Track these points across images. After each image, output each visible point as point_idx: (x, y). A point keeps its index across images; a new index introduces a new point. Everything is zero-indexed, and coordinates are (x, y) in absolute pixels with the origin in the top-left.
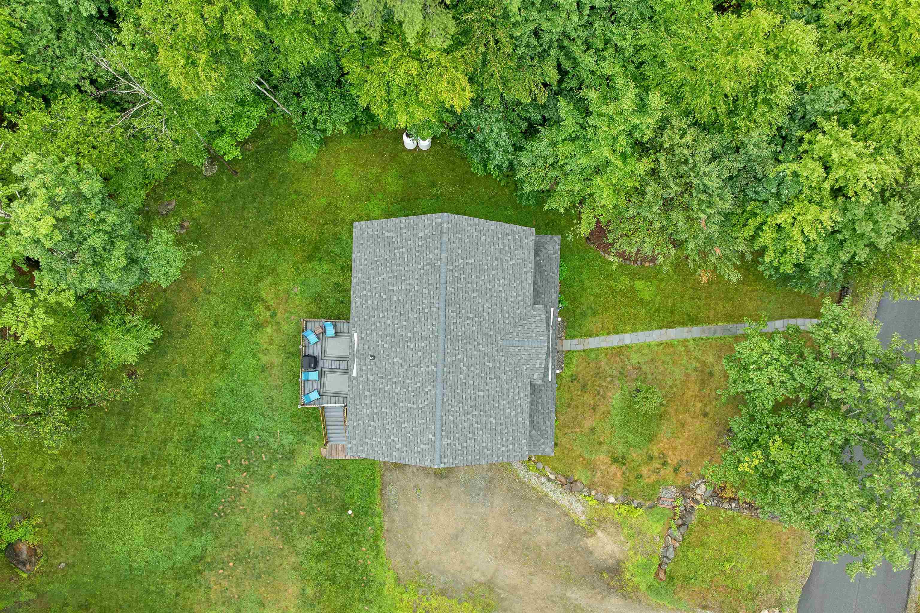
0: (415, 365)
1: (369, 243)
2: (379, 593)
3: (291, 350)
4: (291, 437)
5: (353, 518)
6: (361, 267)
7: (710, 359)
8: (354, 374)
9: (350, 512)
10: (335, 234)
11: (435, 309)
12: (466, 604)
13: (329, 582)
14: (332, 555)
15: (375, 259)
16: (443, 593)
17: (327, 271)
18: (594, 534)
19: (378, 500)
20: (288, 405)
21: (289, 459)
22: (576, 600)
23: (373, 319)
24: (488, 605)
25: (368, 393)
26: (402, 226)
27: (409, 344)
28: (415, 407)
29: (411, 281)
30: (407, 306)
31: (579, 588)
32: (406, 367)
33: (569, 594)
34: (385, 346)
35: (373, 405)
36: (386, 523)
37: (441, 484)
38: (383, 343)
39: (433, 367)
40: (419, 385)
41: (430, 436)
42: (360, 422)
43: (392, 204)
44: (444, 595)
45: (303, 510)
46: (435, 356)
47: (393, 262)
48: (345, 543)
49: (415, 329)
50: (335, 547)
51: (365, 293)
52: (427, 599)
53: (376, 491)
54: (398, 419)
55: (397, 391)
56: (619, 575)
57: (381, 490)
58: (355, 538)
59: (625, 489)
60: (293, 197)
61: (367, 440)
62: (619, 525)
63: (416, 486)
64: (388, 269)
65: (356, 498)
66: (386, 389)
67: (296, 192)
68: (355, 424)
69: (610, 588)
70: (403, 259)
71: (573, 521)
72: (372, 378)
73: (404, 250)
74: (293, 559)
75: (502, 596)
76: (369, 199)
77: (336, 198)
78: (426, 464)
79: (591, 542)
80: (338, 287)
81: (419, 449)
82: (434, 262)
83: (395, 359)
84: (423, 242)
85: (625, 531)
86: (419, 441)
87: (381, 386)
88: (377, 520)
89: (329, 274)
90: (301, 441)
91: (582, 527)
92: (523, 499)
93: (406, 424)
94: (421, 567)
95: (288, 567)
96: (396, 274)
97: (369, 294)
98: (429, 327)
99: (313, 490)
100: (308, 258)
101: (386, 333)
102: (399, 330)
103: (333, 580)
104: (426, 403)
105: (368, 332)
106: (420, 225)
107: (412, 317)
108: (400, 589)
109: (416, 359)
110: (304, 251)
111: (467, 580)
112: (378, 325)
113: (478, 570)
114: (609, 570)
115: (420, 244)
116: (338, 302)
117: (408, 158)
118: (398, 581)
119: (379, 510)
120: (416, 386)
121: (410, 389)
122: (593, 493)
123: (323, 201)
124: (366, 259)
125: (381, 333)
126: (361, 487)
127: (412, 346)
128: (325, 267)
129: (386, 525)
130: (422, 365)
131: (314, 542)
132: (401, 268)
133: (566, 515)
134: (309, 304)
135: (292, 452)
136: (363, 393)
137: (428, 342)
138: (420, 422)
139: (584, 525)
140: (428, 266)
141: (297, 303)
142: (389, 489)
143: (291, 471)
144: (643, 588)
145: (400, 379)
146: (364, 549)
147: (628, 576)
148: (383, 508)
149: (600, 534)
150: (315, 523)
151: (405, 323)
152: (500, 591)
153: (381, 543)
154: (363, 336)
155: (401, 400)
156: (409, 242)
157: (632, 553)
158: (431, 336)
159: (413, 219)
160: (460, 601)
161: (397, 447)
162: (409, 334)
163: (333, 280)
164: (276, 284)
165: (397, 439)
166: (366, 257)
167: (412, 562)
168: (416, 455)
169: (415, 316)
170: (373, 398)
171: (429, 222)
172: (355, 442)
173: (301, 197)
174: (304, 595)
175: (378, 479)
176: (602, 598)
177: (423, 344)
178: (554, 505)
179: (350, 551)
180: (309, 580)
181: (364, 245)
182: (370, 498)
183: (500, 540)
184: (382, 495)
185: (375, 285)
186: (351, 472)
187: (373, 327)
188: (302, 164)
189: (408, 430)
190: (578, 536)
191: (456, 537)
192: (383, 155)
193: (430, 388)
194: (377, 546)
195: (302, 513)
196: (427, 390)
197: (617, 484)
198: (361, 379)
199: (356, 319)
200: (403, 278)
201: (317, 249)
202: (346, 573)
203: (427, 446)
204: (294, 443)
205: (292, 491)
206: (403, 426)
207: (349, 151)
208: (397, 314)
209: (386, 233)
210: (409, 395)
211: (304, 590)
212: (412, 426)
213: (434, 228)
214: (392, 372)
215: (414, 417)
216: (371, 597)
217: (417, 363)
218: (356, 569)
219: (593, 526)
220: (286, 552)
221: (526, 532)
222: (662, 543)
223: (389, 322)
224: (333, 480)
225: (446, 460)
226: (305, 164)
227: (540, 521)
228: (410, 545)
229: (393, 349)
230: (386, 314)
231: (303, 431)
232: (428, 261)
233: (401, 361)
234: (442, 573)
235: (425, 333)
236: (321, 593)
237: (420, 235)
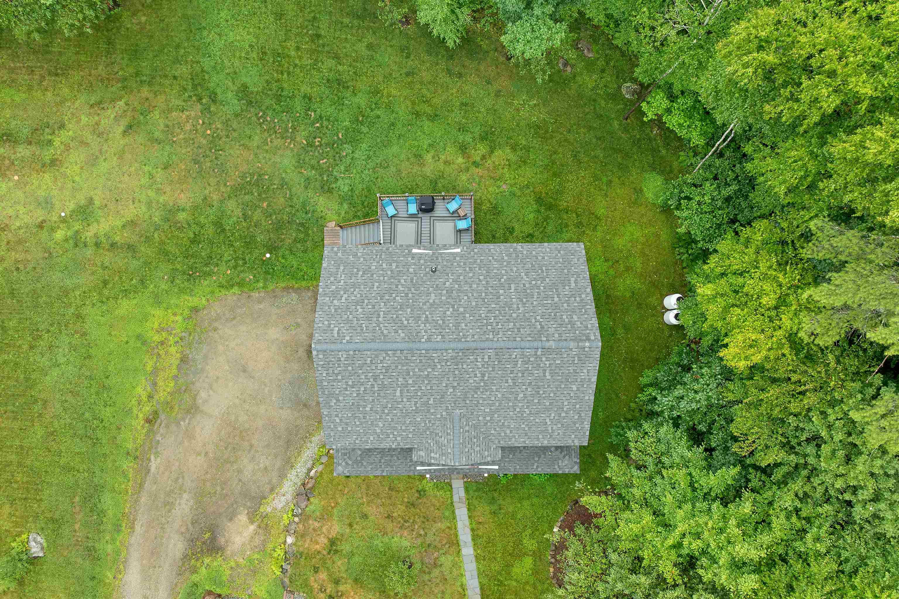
0: (427, 317)
1: (561, 260)
2: (182, 291)
3: (440, 185)
4: (346, 189)
5: (262, 260)
6: (534, 252)
8: (415, 251)
9: (268, 255)
10: (567, 226)
11: (491, 336)
12: (172, 385)
13: (192, 236)
14: (222, 238)
15: (544, 268)
16: (184, 360)
17: (526, 219)
18: (252, 522)
19: (282, 285)
20: (380, 184)
21: (322, 188)
22: (180, 504)
23: (477, 269)
24: (172, 408)
25: (394, 267)
26: (584, 296)
27: (451, 310)
28: (380, 319)
29: (521, 309)
30: (493, 306)
31: (192, 506)
32: (424, 307)
33: (185, 496)
34: (448, 283)
35: (381, 272)
36: (257, 295)
37: (302, 352)
38: (451, 281)
39: (425, 337)
40: (405, 322)
41: (348, 338)
42: (362, 259)
43: (603, 285)
44: (182, 360)
45: (269, 205)
46: (438, 340)
47: (542, 288)
48: (235, 251)
49: (467, 315)
50: (230, 241)
51: (506, 258)
52: (178, 342)
53: (291, 283)
54: (366, 301)
55: (397, 298)
56: (208, 550)
57: (292, 288)
58: (241, 262)
59: (301, 554)
60: (605, 179)
61: (342, 268)
62: (262, 548)
63: (298, 325)
64: (534, 282)
65: (283, 261)
66: (399, 286)
67: (611, 182)
68: (359, 254)
69: (192, 541)
70: (546, 297)
71: (265, 498)
72: (411, 270)
73: (556, 299)
74: (215, 197)
75: (182, 423)
76: (607, 260)
77: (606, 224)
78: (316, 335)
79: (243, 518)
80: (510, 232)
81: (332, 326)
82: (545, 333)
83: (433, 295)
84: (567, 320)
85: (256, 556)
86: (342, 325)
87: (402, 281)
88: (261, 285)
89: (523, 222)
90: (343, 199)
91: (259, 508)
92: (288, 442)
93: (360, 310)
94: (210, 334)
95: (207, 192)
96: (528, 291)
97: (505, 263)
98: (471, 331)
99: (290, 215)
100: (539, 198)
101: (462, 283)
102: (466, 298)
103: (194, 241)
104: (385, 332)
105: (462, 264)
106: (586, 316)
107: (481, 312)
108: (186, 312)
109: (434, 318)
110: (547, 194)
111: (198, 385)
112: (471, 275)
113: (209, 396)
114: (213, 538)
115: (564, 317)
116: (494, 233)
117: (653, 300)
118: (195, 310)
119: (271, 287)
120: (404, 319)
121: (401, 312)
122: (296, 519)
123: (601, 211)
124: (543, 258)
125: (462, 278)
126: (295, 266)
127: (448, 313)
128: (531, 216)
129: (255, 295)
130: (427, 325)
131: (235, 218)
132: (535, 297)
133: (272, 490)
134: (490, 201)
135: (330, 191)
136: (396, 262)
137: (454, 330)
138: (364, 325)
139: (262, 510)
140: (539, 327)
141: (490, 189)
142: (294, 296)
143: (310, 191)
144: (195, 578)
145: (411, 301)
146: (229, 272)
147: (207, 560)
148: (273, 291)
149: (252, 527)
150: (255, 218)
151: (474, 304)
152: (187, 421)
153: (236, 290)
154: (458, 258)
155: (388, 304)
156: (565, 305)
157: (233, 564)
158: (461, 334)
159: (591, 308)
160: (175, 377)
161: (335, 302)
162: (461, 310)
163: (517, 226)
164: (509, 165)
165: (343, 300)
166: (546, 258)
167: (216, 324)
168: (326, 323)
169: (483, 315)
170: (389, 273)
171: (589, 326)
172: (340, 254)
173: (605, 188)
174: (178, 210)
175: (304, 284)
176: (182, 533)
177: (451, 325)
178: (282, 476)
179: (226, 258)
180: (194, 215)
181: (559, 255)
182: (283, 277)
183: (243, 418)
184: (286, 289)
185: (515, 269)
186: (311, 255)
187: (467, 269)
188: (641, 187)
189: (354, 313)
190: (249, 504)
191: (244, 371)
192: (655, 273)
193: (402, 335)
194: (232, 286)
195: (265, 204)
196: (400, 331)
197: (307, 546)
198: (410, 259)
199: (476, 250)
200: (524, 300)
201: (550, 207)
202: (203, 254)
203: (336, 335)
204: (340, 193)
205: (288, 192)
206: (358, 307)
207: (658, 236)
208: (483, 294)
209: (573, 279)
210: (394, 312)
211: (183, 210)
212: (358, 316)
213: (584, 332)
214: (418, 292)
215: (369, 319)
216: (178, 281)
217: (430, 319)
218: (207, 265)
219: (260, 520)
220: (223, 189)
221: (252, 446)
223: (475, 286)
224: (302, 236)
225: (321, 356)
226: (641, 190)
227: (264, 461)
228: (234, 322)
229: (445, 292)
230: (484, 282)
231: (353, 202)
232: (545, 327)
233: (431, 301)
234: (206, 357)
235: (464, 327)
236: (181, 229)
237: (574, 316)
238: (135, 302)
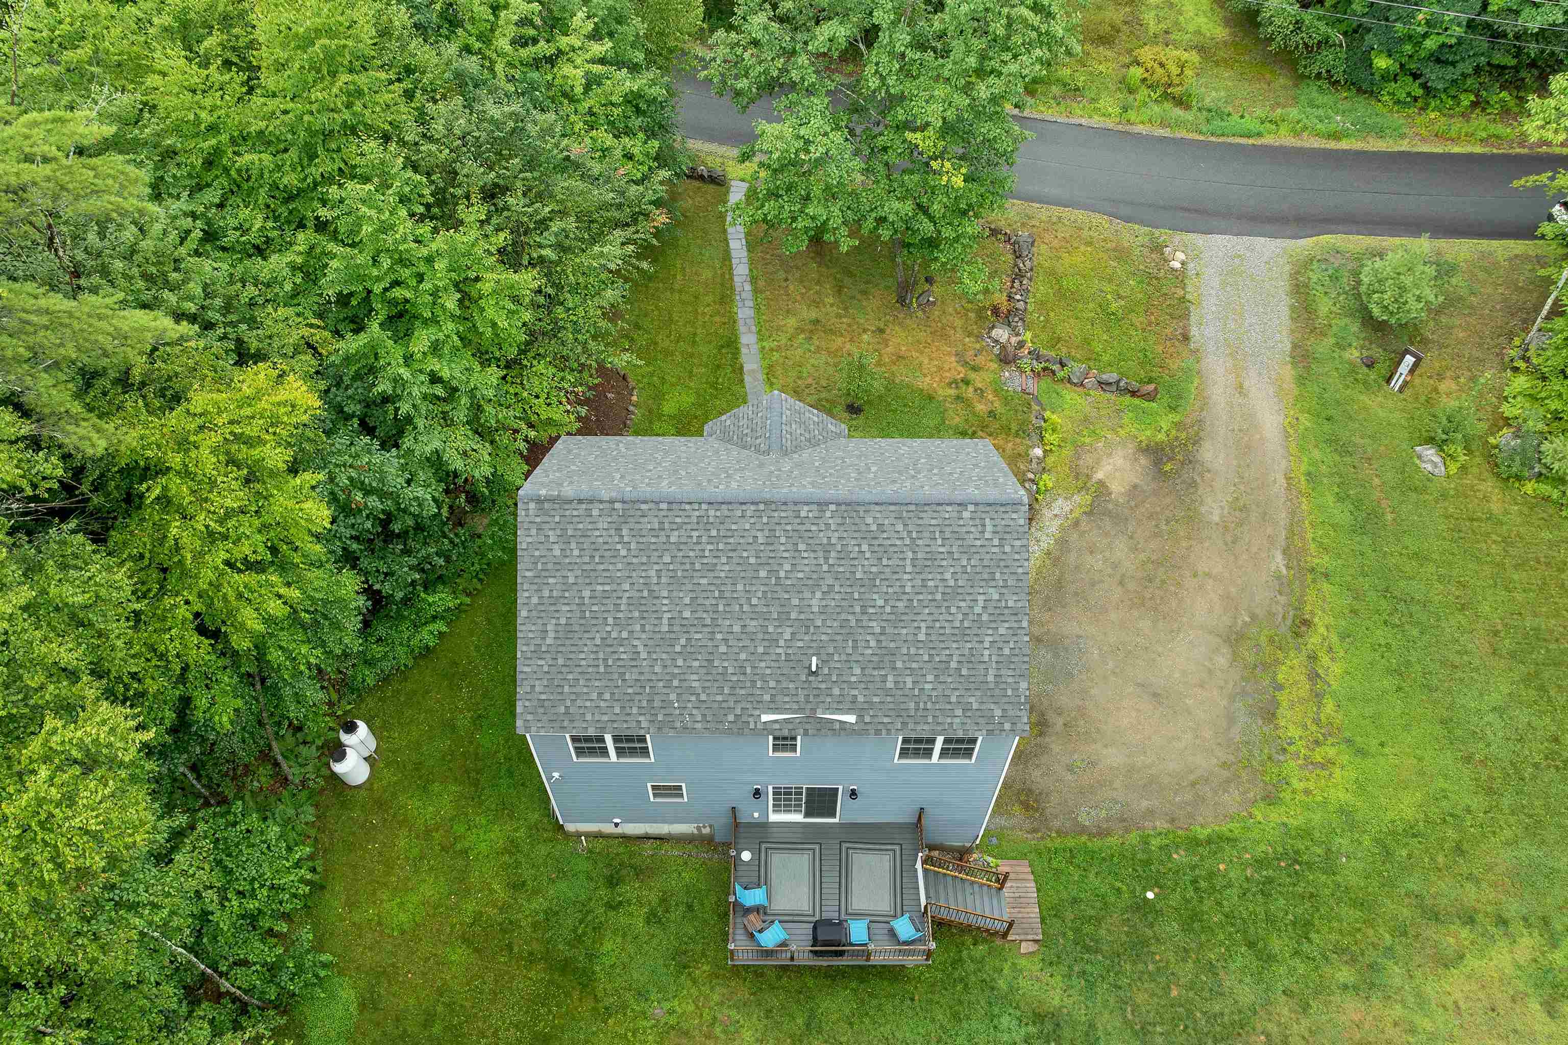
0: (826, 559)
1: (566, 689)
2: (1305, 833)
3: (800, 1021)
4: (1005, 1021)
5: (1160, 887)
6: (617, 710)
7: (792, 322)
8: (851, 719)
9: (1150, 895)
11: (712, 513)
12: (1280, 677)
13: (1313, 935)
14: (1252, 930)
15: (602, 669)
16: (1270, 714)
17: (619, 940)
18: (1101, 483)
19: (1113, 841)
20: (931, 1027)
21: (1058, 1025)
22: (1222, 508)
23: (730, 670)
25: (890, 678)
26: (535, 600)
27: (782, 574)
28: (910, 555)
29: (653, 573)
30: (704, 581)
31: (1201, 503)
32: (830, 582)
33: (1216, 519)
34: (787, 636)
35: (914, 665)
36: (1158, 823)
38: (781, 643)
39: (828, 514)
40: (865, 547)
41: (966, 515)
42: (953, 699)
44: (1274, 715)
45: (1167, 989)
46: (806, 508)
47: (610, 621)
48: (1219, 904)
49: (752, 560)
50: (1233, 925)
51: (673, 697)
52: (1290, 744)
53: (1096, 843)
54: (939, 597)
55: (880, 602)
56: (1163, 449)
57: (1091, 836)
58: (1203, 884)
59: (1017, 435)
60: (437, 1029)
61: (990, 678)
62: (1079, 448)
64: (625, 635)
65: (1118, 884)
66: (878, 630)
67: (427, 1024)
68: (959, 712)
69: (1190, 461)
70: (606, 595)
71: (1085, 513)
72: (857, 671)
73: (587, 593)
74: (1284, 1009)
75: (1247, 619)
76: (465, 852)
77: (453, 926)
78: (1022, 522)
79: (1117, 488)
80: (655, 916)
81: (996, 542)
82: (615, 518)
83: (816, 609)
84: (573, 545)
85: (1087, 440)
86: (978, 543)
87: (873, 644)
88: (1155, 842)
90: (1010, 1000)
91: (1092, 501)
92: (1061, 587)
93: (948, 576)
94: (1232, 758)
95: (1305, 1022)
96: (637, 614)
97: (676, 683)
98: (747, 526)
99: (1117, 968)
100: (585, 986)
101: (760, 636)
102: (754, 601)
103: (1304, 928)
104: (900, 527)
105: (759, 684)
106: (537, 553)
107: (727, 568)
108: (1286, 795)
109: (812, 555)
110: (568, 995)
111: (1235, 677)
112: (743, 656)
113: (1211, 659)
114: (1158, 463)
115: (576, 552)
117: (389, 776)
118: (1271, 799)
119: (1133, 838)
120: (868, 555)
121: (874, 569)
122: (1030, 476)
123: (459, 955)
124: (600, 694)
125: (760, 650)
126: (1092, 876)
127: (787, 567)
128: (608, 946)
129: (1162, 825)
130: (825, 541)
131: (1232, 967)
132: (624, 601)
133: (1076, 523)
134: (694, 982)
135: (1039, 1017)
136: (888, 693)
137: (777, 527)
138: (939, 542)
139: (1088, 497)
140: (625, 532)
141: (691, 1008)
142: (1084, 819)
143: (1084, 1018)
144: (1175, 417)
145: (856, 596)
146: (1222, 867)
147: (1161, 437)
148: (1127, 831)
149: (1100, 475)
150: (1190, 964)
151: (740, 587)
152: (1240, 622)
153: (1203, 833)
154: (767, 698)
155: (897, 589)
156: (571, 580)
157: (1122, 432)
158: (765, 520)
159: (525, 571)
160: (1280, 687)
161: (996, 597)
162: (763, 574)
165: (981, 598)
166: (594, 696)
167: (1226, 774)
168: (1007, 549)
169: (724, 560)
170: (899, 664)
171: (534, 532)
173: (440, 1008)
174: (1355, 988)
175: (1071, 843)
176: (1209, 471)
177: (783, 540)
179: (1234, 892)
180: (1320, 976)
181: (568, 703)
182: (1113, 856)
183: (1145, 624)
184: (1102, 833)
185: (657, 669)
187: (749, 670)
188: (361, 1012)
189: (959, 570)
190: (1111, 507)
191: (1155, 695)
193: (869, 520)
194: (1209, 841)
195: (1174, 993)
196: (874, 527)
197: (1010, 445)
198: (861, 699)
199: (731, 718)
200: (645, 594)
201: (566, 967)
202: (1282, 902)
203: (987, 521)
204: (1019, 1013)
205: (1130, 1016)
206: (952, 583)
207: (351, 905)
208: (721, 608)
209: (549, 641)
210: (887, 570)
211: (1345, 987)
212: (951, 562)
213: (547, 519)
214: (843, 616)
215: (932, 557)
216: (1319, 851)
217: (821, 554)
218: (1270, 880)
219: (1088, 485)
220: (1272, 1028)
221: (1121, 583)
222: (1096, 393)
223: (737, 629)
224: (1087, 929)
226: (362, 1007)
227: (1096, 562)
228: (1192, 777)
229: (793, 615)
230: (719, 636)
231: (987, 993)
232: (613, 532)
233: (819, 595)
234: (1231, 720)
235: (759, 534)
236: (1340, 950)
237: (557, 552)
238: (1391, 815)
